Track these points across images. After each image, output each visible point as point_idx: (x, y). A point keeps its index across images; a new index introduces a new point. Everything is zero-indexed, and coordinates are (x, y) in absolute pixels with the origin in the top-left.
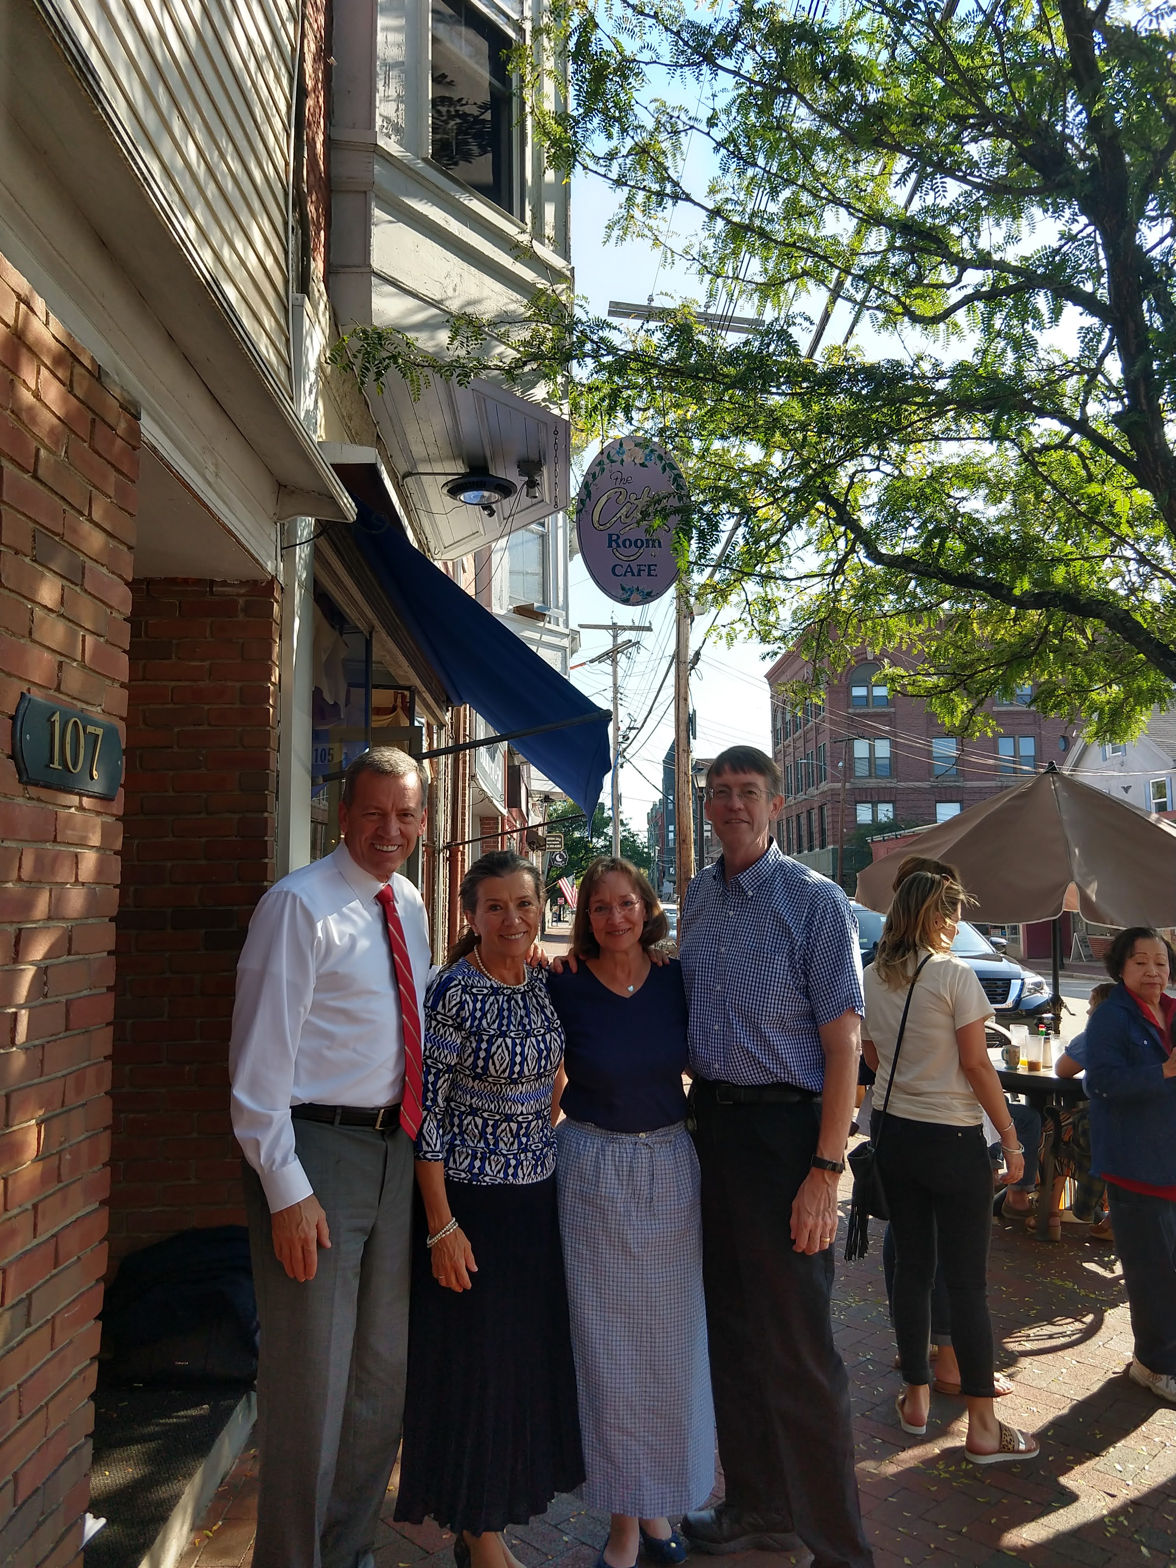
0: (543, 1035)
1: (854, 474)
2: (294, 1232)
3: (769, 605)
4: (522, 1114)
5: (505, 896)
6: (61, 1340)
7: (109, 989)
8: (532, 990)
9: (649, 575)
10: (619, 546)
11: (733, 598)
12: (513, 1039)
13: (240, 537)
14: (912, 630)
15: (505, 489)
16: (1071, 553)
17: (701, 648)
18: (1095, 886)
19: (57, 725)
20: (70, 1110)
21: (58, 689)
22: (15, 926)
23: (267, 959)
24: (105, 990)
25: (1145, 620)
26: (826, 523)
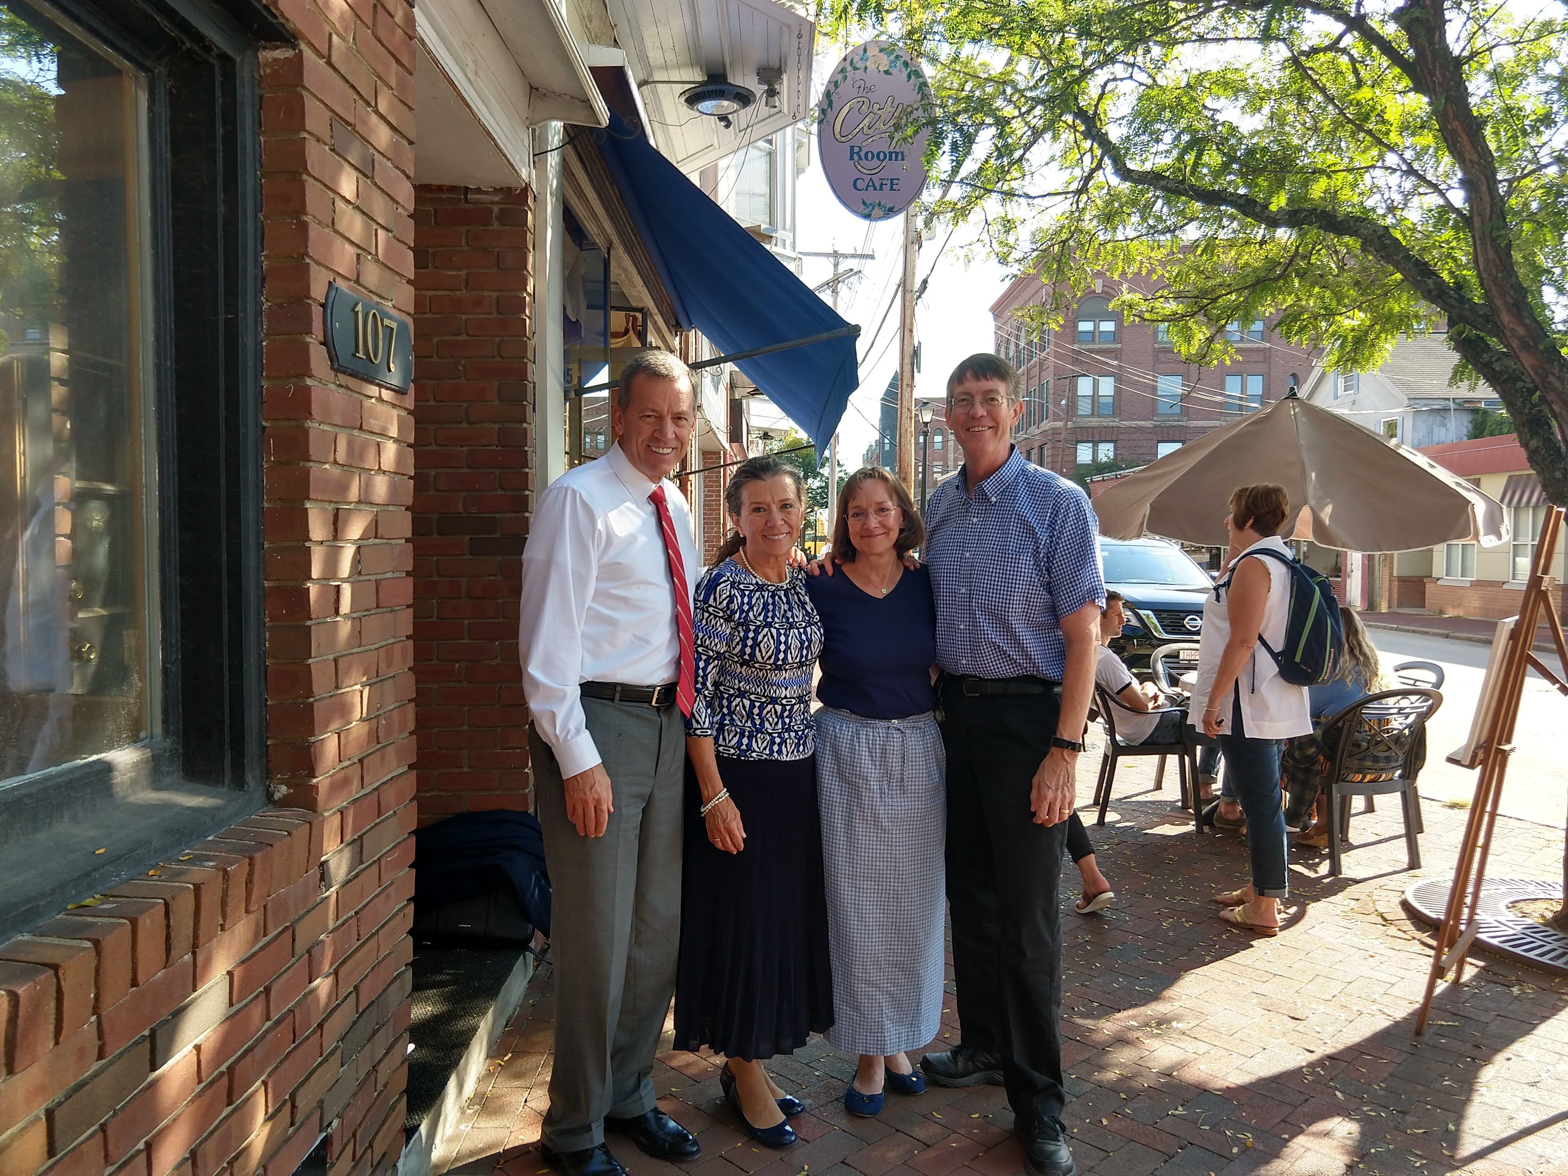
0: (805, 628)
1: (1106, 84)
2: (588, 792)
3: (1008, 225)
4: (786, 697)
5: (768, 499)
6: (386, 880)
7: (408, 574)
8: (794, 588)
9: (892, 189)
10: (860, 159)
11: (972, 217)
12: (778, 629)
13: (499, 141)
14: (1152, 255)
15: (744, 98)
16: (1334, 164)
17: (928, 276)
18: (1329, 509)
19: (360, 315)
20: (382, 680)
21: (357, 281)
22: (333, 506)
23: (551, 550)
24: (404, 575)
25: (1405, 237)
26: (1072, 137)
